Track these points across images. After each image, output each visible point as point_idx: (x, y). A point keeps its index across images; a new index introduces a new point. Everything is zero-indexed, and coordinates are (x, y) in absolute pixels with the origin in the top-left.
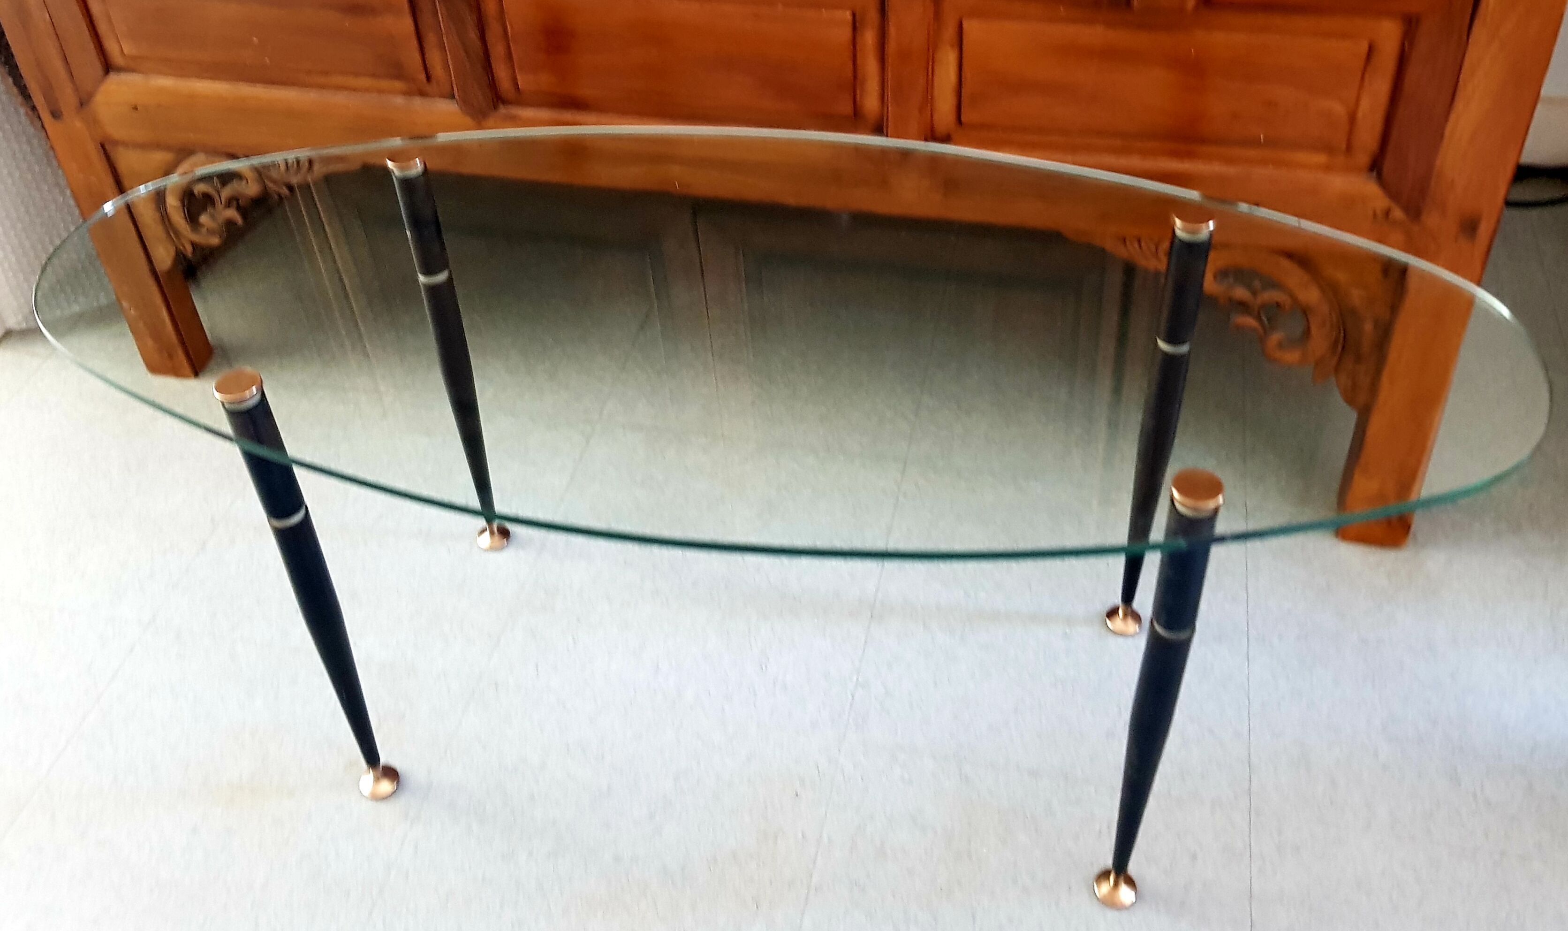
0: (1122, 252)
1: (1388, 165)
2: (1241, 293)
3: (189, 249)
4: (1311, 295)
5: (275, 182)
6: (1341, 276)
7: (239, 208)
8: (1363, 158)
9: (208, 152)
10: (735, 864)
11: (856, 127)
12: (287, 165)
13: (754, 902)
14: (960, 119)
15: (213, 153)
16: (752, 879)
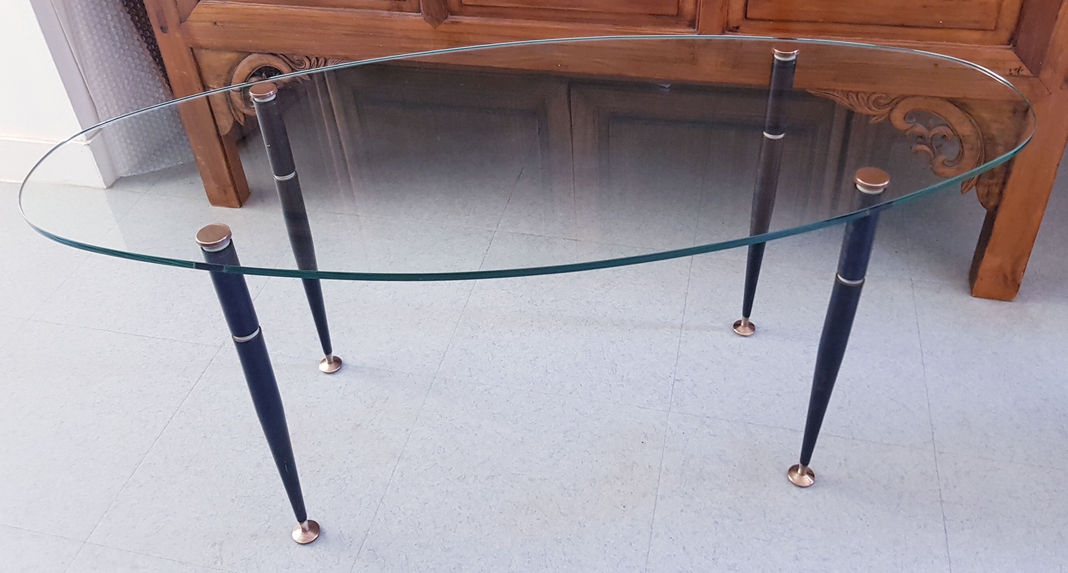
0: (846, 103)
1: (1022, 38)
2: (920, 129)
3: (242, 121)
4: (965, 129)
6: (986, 115)
8: (1004, 35)
9: (259, 53)
10: (607, 482)
11: (678, 23)
12: (310, 61)
13: (622, 505)
14: (746, 15)
15: (263, 53)
16: (619, 491)
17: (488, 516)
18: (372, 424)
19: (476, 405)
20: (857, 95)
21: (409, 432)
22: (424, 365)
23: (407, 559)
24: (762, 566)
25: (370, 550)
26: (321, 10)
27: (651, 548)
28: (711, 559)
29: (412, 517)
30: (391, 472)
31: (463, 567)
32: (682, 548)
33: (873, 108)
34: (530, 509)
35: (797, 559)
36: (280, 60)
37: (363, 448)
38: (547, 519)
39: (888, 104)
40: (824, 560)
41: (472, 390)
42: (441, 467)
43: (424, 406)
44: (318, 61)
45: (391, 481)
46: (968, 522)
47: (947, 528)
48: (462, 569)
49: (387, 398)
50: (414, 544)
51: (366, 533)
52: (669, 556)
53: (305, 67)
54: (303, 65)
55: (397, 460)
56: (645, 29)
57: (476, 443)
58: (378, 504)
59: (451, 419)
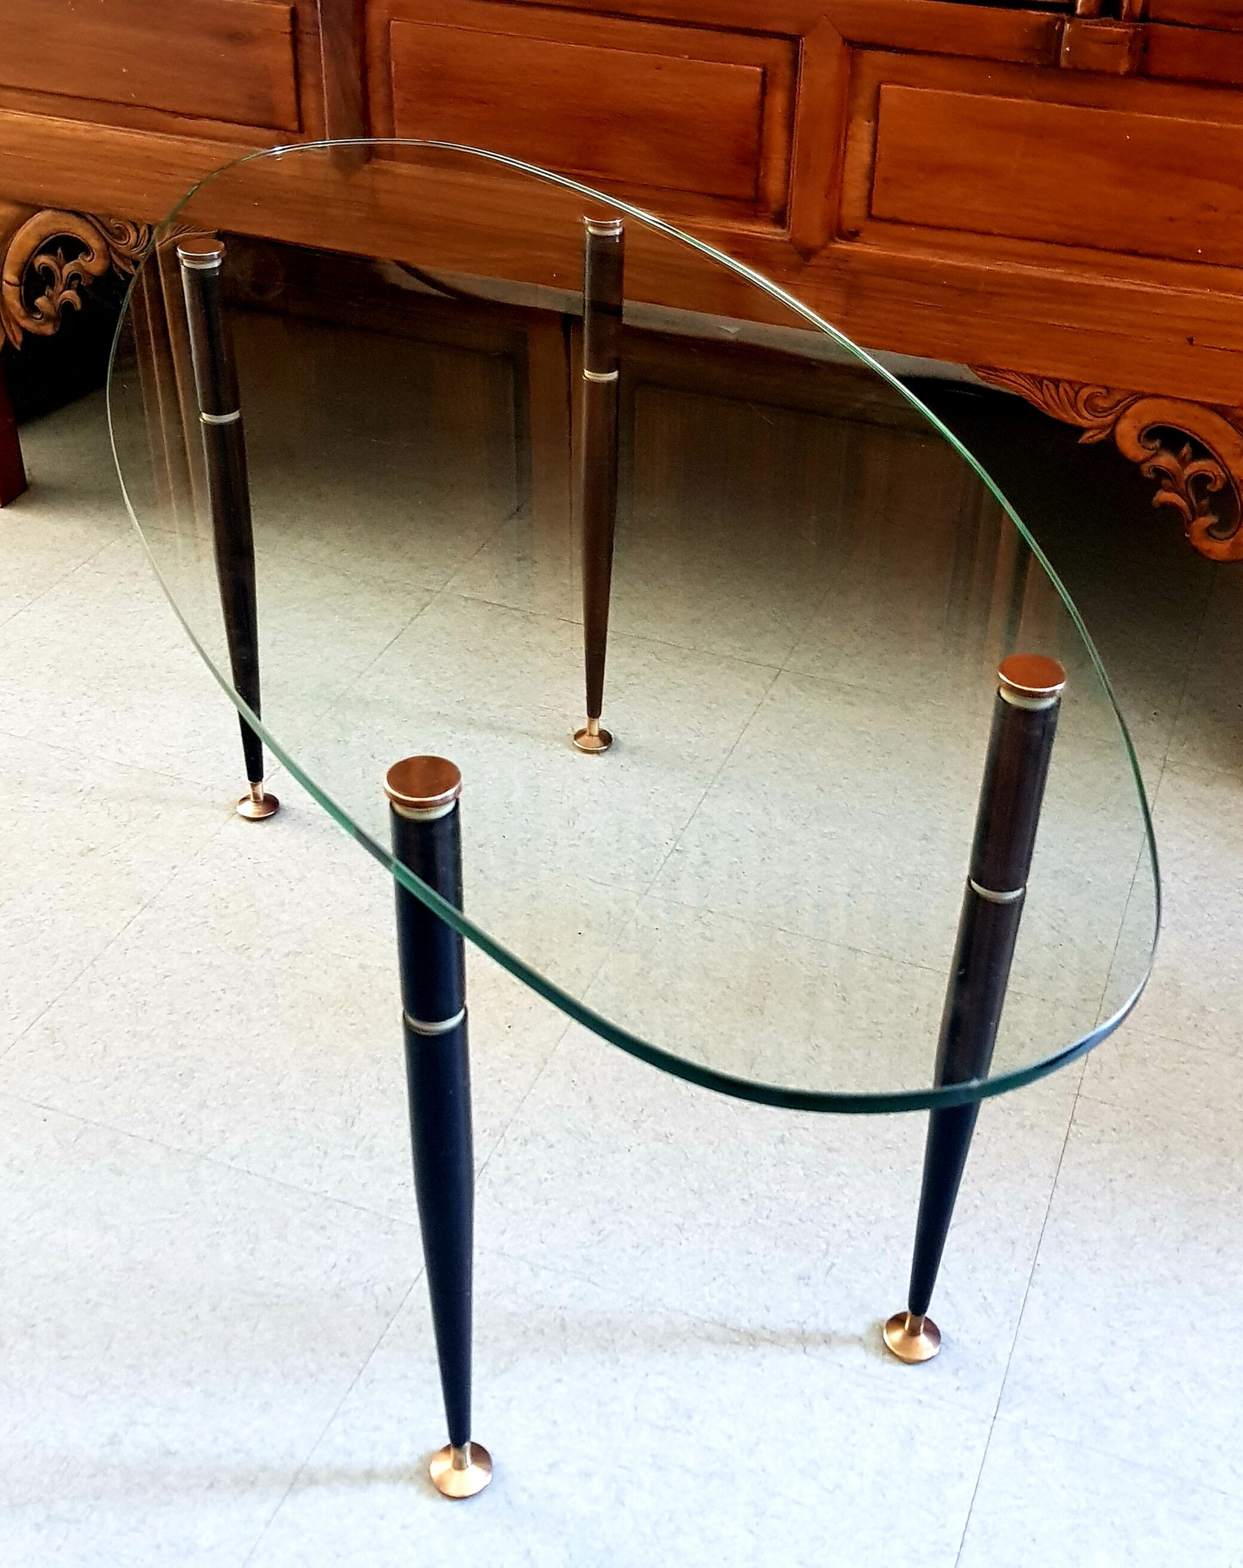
0: (1038, 400)
2: (1167, 460)
5: (121, 256)
7: (80, 291)
9: (56, 209)
10: (495, 987)
11: (756, 216)
12: (138, 231)
13: (506, 1023)
14: (869, 206)
15: (60, 209)
16: (509, 1003)
17: (268, 1009)
18: (116, 851)
19: (307, 848)
20: (1057, 387)
21: (175, 871)
22: (240, 778)
23: (105, 1050)
24: (716, 1144)
25: (47, 1029)
26: (161, 138)
27: (533, 1091)
28: (630, 1120)
29: (135, 993)
30: (125, 924)
31: (196, 1075)
32: (587, 1098)
33: (1085, 413)
34: (344, 1008)
35: (783, 1142)
36: (89, 226)
37: (88, 883)
38: (368, 1026)
39: (1111, 409)
40: (830, 1150)
41: (310, 824)
42: (212, 929)
43: (217, 836)
44: (151, 233)
45: (120, 936)
46: (1113, 1133)
47: (1071, 1135)
48: (194, 1078)
49: (157, 817)
50: (126, 1030)
51: (49, 1004)
52: (560, 1106)
53: (129, 241)
54: (126, 238)
55: (140, 907)
56: (699, 221)
57: (287, 901)
58: (85, 966)
59: (256, 861)
